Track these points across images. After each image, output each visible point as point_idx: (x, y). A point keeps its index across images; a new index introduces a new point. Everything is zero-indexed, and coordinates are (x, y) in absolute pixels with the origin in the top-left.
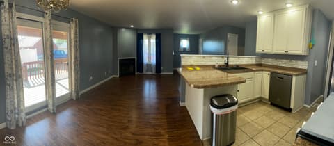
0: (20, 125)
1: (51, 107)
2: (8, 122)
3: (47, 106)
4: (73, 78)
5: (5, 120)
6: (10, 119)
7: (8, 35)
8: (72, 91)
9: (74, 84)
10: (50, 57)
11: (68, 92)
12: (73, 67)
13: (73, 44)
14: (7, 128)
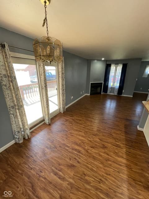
0: (27, 138)
1: (47, 121)
2: (17, 139)
3: (44, 120)
4: (61, 99)
5: (14, 138)
6: (17, 137)
7: (5, 75)
8: (60, 107)
9: (61, 103)
10: (44, 88)
11: (58, 108)
12: (61, 92)
13: (60, 76)
14: (16, 144)
